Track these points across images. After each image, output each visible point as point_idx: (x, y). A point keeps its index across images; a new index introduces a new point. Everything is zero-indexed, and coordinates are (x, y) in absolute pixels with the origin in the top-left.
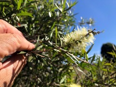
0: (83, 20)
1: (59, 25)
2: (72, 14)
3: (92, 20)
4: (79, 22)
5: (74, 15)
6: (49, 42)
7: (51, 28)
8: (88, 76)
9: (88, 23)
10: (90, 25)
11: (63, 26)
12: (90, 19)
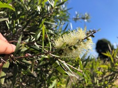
0: (78, 15)
1: (50, 23)
2: (66, 9)
3: (87, 15)
4: (74, 17)
5: (68, 10)
6: (35, 44)
7: (39, 25)
8: (81, 79)
9: (84, 19)
10: (86, 20)
11: (54, 24)
12: (86, 14)
